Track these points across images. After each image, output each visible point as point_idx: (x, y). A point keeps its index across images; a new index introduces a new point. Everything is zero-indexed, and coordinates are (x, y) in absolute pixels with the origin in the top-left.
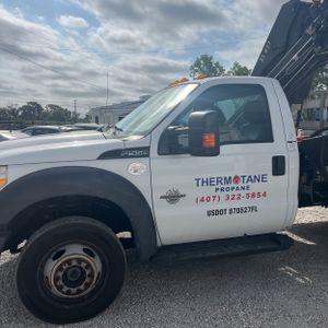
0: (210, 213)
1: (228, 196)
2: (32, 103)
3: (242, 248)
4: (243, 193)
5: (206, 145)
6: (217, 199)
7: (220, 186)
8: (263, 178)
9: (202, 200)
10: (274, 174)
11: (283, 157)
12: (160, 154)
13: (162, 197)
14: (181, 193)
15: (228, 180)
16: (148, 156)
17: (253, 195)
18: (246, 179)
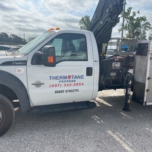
0: (56, 92)
1: (65, 84)
2: (3, 33)
3: (72, 108)
4: (73, 83)
5: (49, 61)
6: (60, 86)
7: (61, 80)
8: (82, 77)
9: (53, 86)
10: (87, 75)
11: (92, 68)
12: (32, 64)
13: (32, 84)
14: (42, 83)
15: (65, 78)
16: (26, 65)
17: (77, 84)
18: (74, 77)
